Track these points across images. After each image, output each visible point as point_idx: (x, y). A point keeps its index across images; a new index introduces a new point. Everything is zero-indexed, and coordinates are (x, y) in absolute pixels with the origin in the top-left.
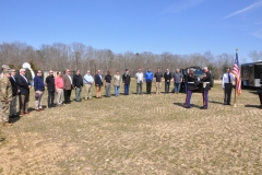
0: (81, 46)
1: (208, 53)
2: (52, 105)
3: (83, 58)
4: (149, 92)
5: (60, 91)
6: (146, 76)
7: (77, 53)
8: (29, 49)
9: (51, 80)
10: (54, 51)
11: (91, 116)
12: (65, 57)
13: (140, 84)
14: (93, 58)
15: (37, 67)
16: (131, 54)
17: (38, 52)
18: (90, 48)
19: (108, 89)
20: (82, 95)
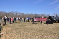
0: (17, 12)
1: (45, 14)
2: (10, 23)
3: (18, 15)
4: (29, 21)
5: (12, 21)
6: (28, 18)
7: (16, 14)
8: (6, 13)
9: (10, 19)
10: (11, 13)
11: (17, 25)
12: (14, 14)
13: (27, 20)
14: (20, 15)
15: (8, 16)
16: (28, 14)
17: (8, 13)
18: (19, 13)
19: (21, 21)
20: (16, 22)
